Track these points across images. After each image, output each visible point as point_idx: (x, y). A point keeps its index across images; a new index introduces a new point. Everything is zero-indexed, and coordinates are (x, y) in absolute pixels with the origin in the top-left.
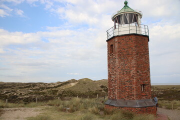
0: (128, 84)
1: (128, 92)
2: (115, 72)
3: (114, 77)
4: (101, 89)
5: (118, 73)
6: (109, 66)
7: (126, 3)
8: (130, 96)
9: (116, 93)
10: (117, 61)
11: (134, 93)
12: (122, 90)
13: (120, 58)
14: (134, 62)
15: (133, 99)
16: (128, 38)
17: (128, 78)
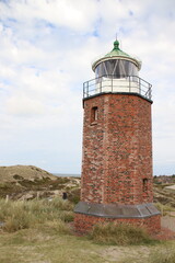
0: (124, 178)
1: (124, 192)
2: (100, 156)
3: (97, 163)
4: (14, 180)
5: (106, 158)
6: (86, 143)
7: (116, 44)
8: (126, 198)
9: (102, 193)
10: (106, 136)
11: (134, 192)
12: (113, 188)
13: (112, 131)
14: (134, 140)
15: (132, 203)
16: (126, 99)
17: (124, 167)
